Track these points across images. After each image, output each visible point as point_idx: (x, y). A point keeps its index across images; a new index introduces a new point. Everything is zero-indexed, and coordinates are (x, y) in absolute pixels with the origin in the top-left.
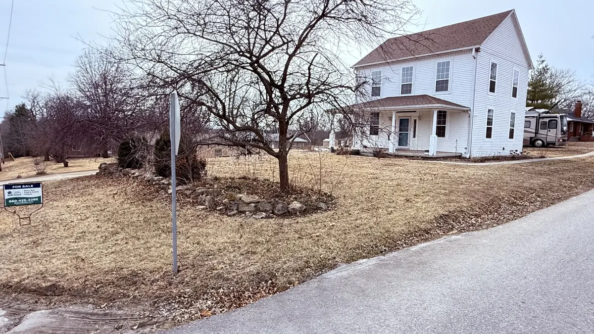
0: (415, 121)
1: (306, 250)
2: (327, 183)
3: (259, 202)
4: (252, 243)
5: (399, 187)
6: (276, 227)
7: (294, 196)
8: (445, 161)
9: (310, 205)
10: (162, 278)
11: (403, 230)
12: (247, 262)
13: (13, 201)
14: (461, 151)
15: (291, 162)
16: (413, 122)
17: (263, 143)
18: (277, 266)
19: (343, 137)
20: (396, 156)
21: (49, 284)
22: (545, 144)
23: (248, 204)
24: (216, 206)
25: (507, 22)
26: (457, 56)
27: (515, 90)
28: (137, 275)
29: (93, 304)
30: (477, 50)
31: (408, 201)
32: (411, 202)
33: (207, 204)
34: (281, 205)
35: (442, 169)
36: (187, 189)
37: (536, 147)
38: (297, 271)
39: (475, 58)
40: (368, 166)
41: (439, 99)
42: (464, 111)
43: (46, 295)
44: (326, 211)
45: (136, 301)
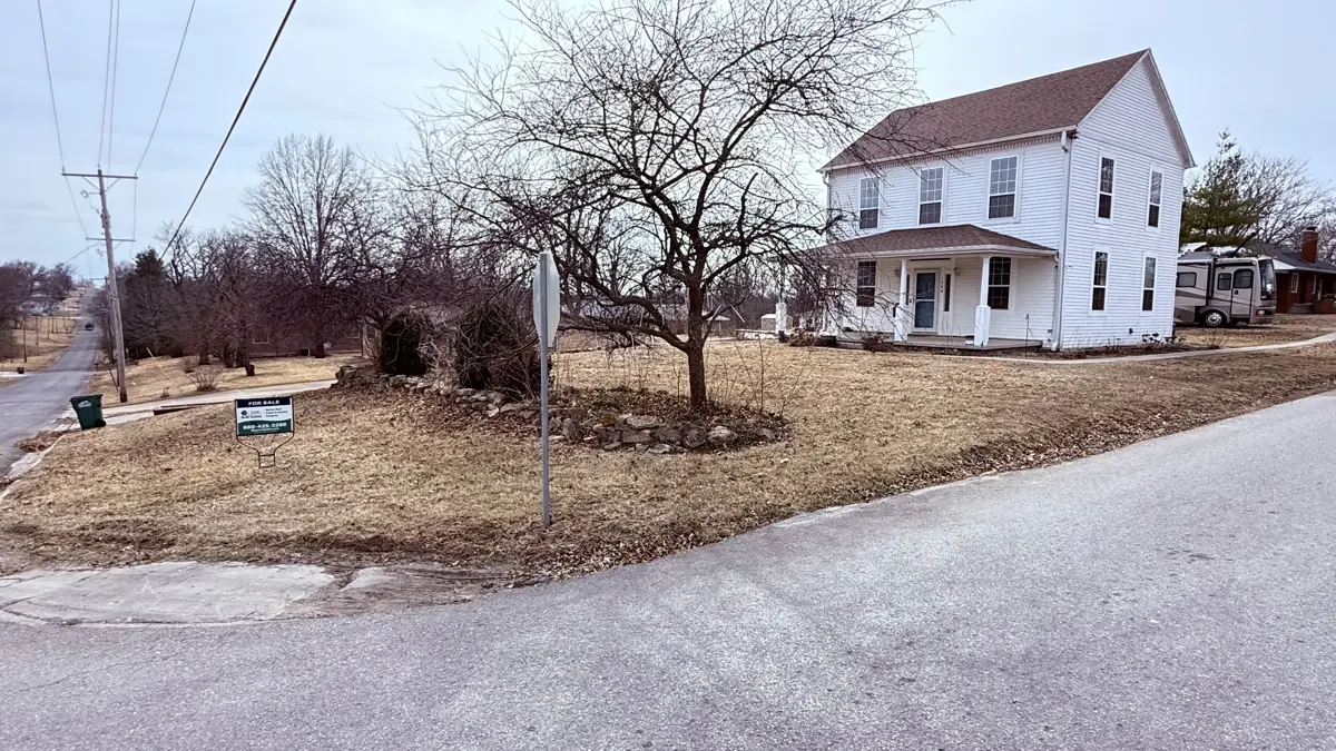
0: (948, 277)
1: (742, 494)
2: (772, 397)
3: (657, 427)
4: (656, 486)
5: (905, 403)
6: (691, 465)
7: (716, 418)
8: (1006, 357)
9: (745, 432)
10: (530, 530)
11: (902, 469)
12: (653, 511)
13: (249, 427)
14: (1040, 335)
15: (709, 361)
16: (944, 280)
17: (660, 325)
18: (700, 515)
19: (803, 310)
20: (908, 348)
21: (370, 536)
22: (1228, 320)
23: (639, 430)
24: (582, 435)
25: (1136, 76)
26: (1030, 148)
27: (1154, 212)
28: (492, 526)
29: (440, 562)
30: (1072, 135)
31: (918, 425)
32: (924, 427)
33: (565, 432)
34: (696, 432)
35: (995, 371)
36: (523, 409)
37: (1208, 327)
38: (732, 520)
39: (1066, 151)
40: (854, 367)
41: (996, 234)
42: (1046, 257)
43: (368, 551)
44: (772, 441)
45: (500, 558)
